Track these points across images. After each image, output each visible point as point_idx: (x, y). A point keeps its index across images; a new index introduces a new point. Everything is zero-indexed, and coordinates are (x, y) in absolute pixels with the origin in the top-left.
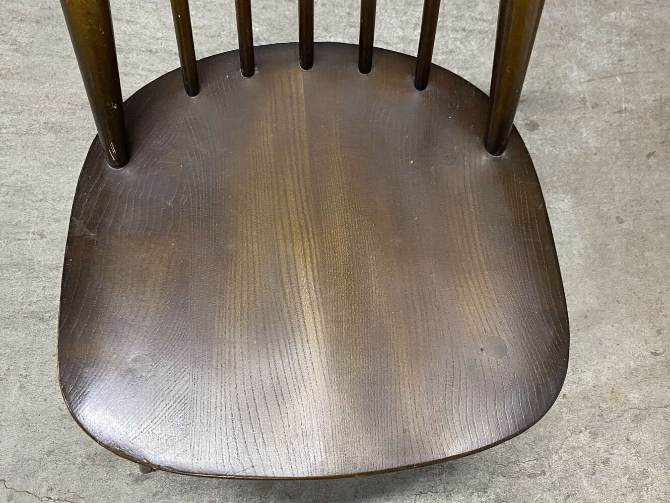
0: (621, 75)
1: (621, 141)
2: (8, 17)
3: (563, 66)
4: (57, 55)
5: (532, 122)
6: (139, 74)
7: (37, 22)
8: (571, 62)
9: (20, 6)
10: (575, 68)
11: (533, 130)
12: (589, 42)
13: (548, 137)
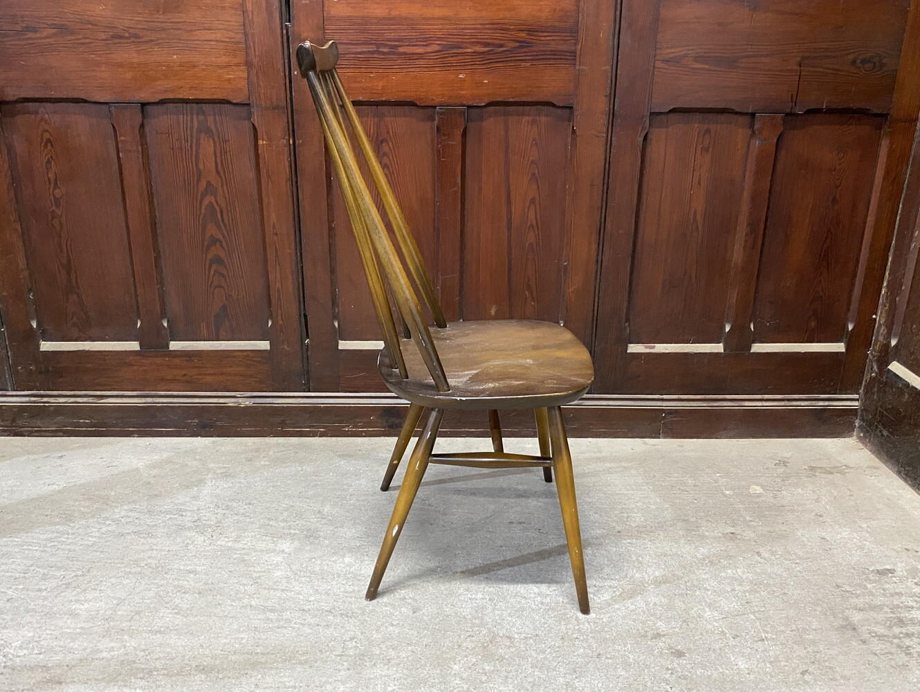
0: (753, 613)
1: (771, 663)
2: (173, 591)
3: (695, 609)
4: (215, 616)
5: (678, 651)
6: (291, 627)
7: (200, 593)
8: (702, 605)
9: (186, 583)
10: (707, 609)
11: (680, 657)
12: (715, 591)
13: (696, 662)
